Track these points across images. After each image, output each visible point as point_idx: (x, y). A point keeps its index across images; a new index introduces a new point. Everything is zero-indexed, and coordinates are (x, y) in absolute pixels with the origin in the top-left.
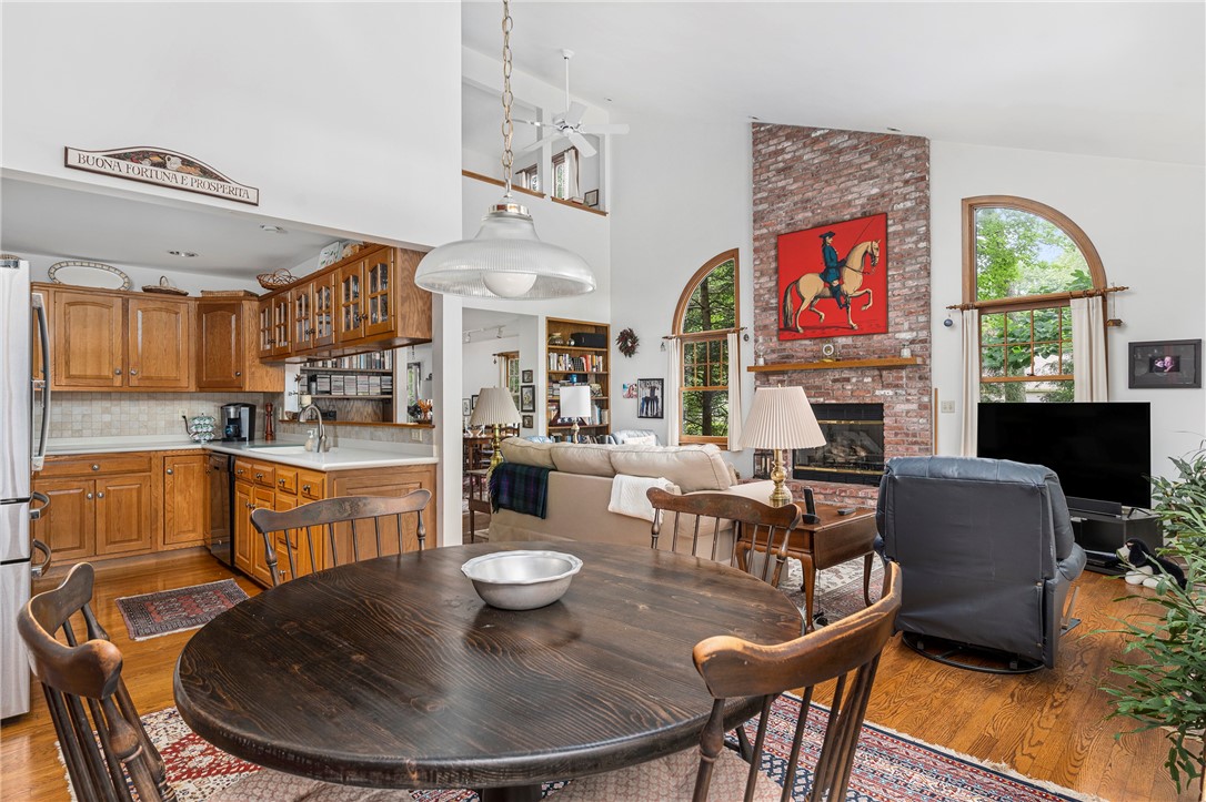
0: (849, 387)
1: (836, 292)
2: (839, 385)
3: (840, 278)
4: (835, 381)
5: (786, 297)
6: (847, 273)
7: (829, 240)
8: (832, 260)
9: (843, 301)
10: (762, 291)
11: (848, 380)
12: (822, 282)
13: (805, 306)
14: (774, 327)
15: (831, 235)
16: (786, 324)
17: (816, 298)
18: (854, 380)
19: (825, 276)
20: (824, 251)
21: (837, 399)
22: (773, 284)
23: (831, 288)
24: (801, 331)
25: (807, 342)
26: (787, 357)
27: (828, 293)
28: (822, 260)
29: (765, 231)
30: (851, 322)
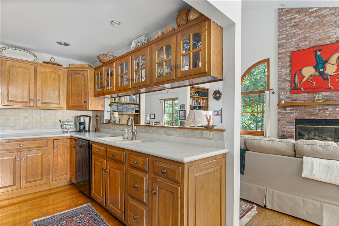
0: (328, 112)
1: (322, 74)
2: (322, 112)
3: (324, 68)
4: (320, 110)
5: (295, 76)
6: (328, 66)
7: (319, 53)
8: (320, 61)
9: (326, 77)
10: (282, 74)
11: (327, 109)
12: (315, 70)
13: (304, 80)
14: (289, 88)
15: (320, 50)
16: (295, 87)
17: (311, 76)
18: (330, 109)
19: (316, 67)
20: (316, 57)
21: (321, 117)
22: (288, 71)
23: (319, 72)
24: (303, 90)
25: (306, 94)
26: (295, 100)
27: (317, 74)
28: (315, 61)
29: (284, 50)
30: (330, 86)
